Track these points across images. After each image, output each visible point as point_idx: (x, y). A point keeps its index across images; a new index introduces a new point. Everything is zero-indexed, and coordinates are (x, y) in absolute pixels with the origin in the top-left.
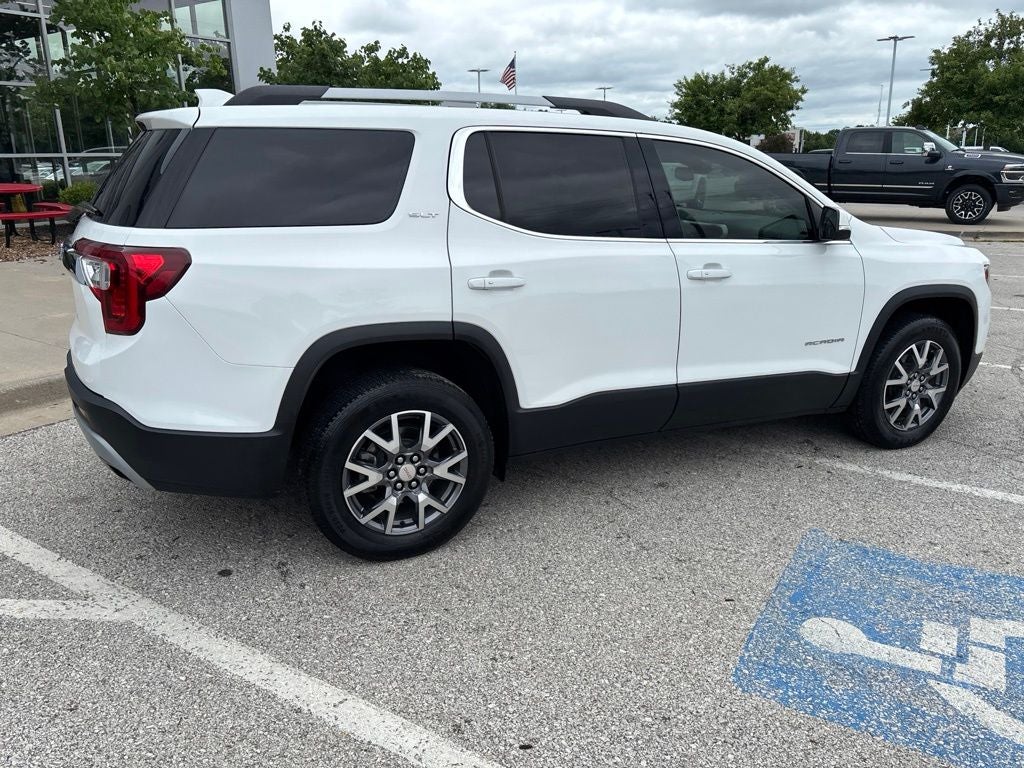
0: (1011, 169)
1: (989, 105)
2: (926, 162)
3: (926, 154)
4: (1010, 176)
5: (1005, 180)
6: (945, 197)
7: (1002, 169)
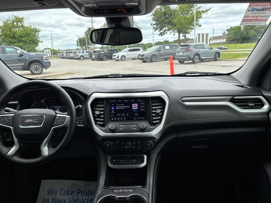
0: (46, 57)
1: (21, 41)
2: (19, 57)
3: (19, 54)
4: (46, 59)
5: (45, 61)
6: (29, 67)
7: (43, 57)
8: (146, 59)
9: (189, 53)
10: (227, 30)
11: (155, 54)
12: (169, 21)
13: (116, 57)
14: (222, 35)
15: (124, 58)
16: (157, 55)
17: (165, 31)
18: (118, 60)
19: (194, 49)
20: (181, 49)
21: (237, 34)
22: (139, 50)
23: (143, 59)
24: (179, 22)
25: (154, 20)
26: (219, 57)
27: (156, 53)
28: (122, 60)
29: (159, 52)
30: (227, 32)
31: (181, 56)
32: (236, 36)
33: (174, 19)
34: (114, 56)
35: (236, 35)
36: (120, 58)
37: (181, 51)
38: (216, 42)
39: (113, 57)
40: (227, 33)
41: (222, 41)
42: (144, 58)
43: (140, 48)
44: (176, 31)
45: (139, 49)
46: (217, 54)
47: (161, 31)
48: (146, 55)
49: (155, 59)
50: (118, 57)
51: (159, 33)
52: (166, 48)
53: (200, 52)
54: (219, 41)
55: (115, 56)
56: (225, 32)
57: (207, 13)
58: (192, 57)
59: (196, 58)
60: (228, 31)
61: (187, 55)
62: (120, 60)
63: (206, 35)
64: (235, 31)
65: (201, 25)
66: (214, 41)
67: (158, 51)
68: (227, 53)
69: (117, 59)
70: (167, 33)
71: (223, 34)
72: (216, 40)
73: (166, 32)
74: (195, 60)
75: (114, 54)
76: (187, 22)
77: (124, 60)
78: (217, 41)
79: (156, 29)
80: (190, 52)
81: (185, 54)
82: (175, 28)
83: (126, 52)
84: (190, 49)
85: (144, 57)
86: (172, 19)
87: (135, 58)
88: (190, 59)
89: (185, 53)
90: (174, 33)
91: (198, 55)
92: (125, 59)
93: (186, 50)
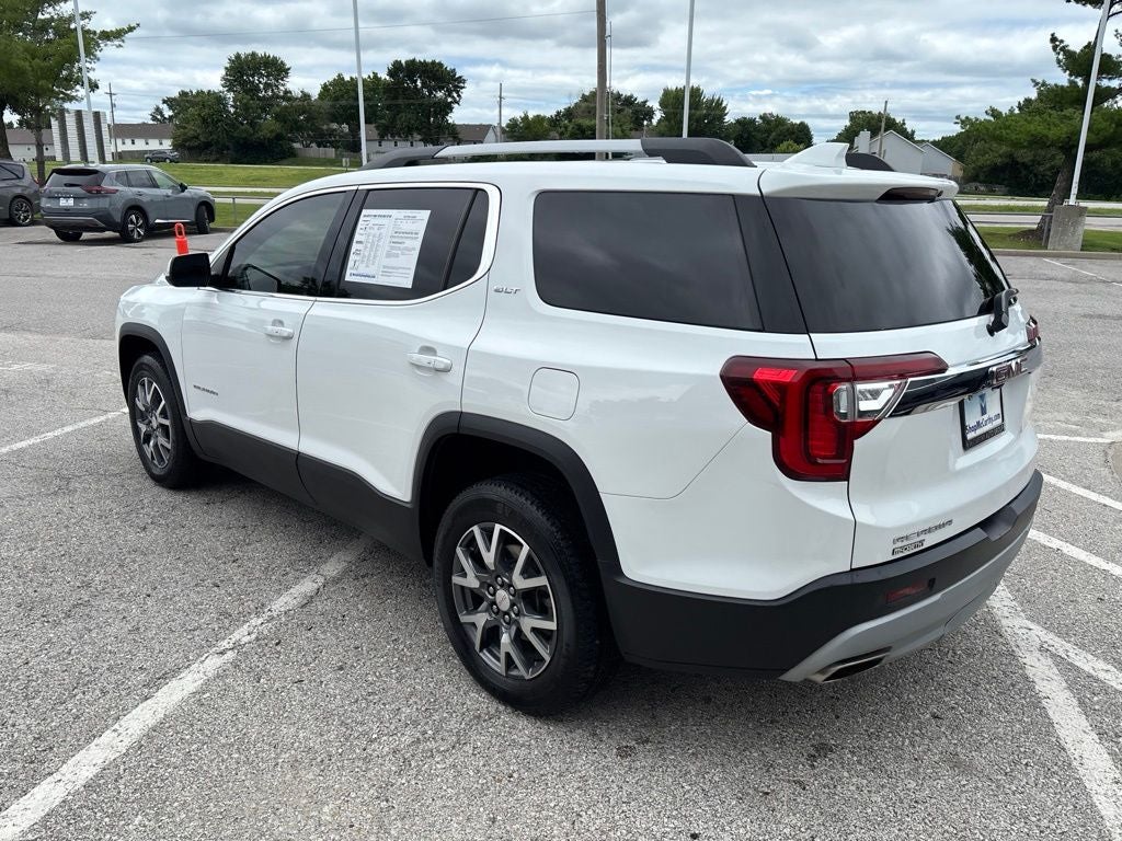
9: (103, 203)
19: (121, 188)
20: (66, 185)
26: (212, 219)
31: (67, 211)
37: (67, 193)
46: (204, 208)
53: (144, 199)
58: (118, 218)
59: (132, 223)
61: (98, 210)
68: (230, 201)
74: (132, 231)
80: (108, 199)
81: (85, 205)
84: (106, 185)
88: (111, 226)
89: (85, 200)
91: (136, 208)
93: (90, 192)
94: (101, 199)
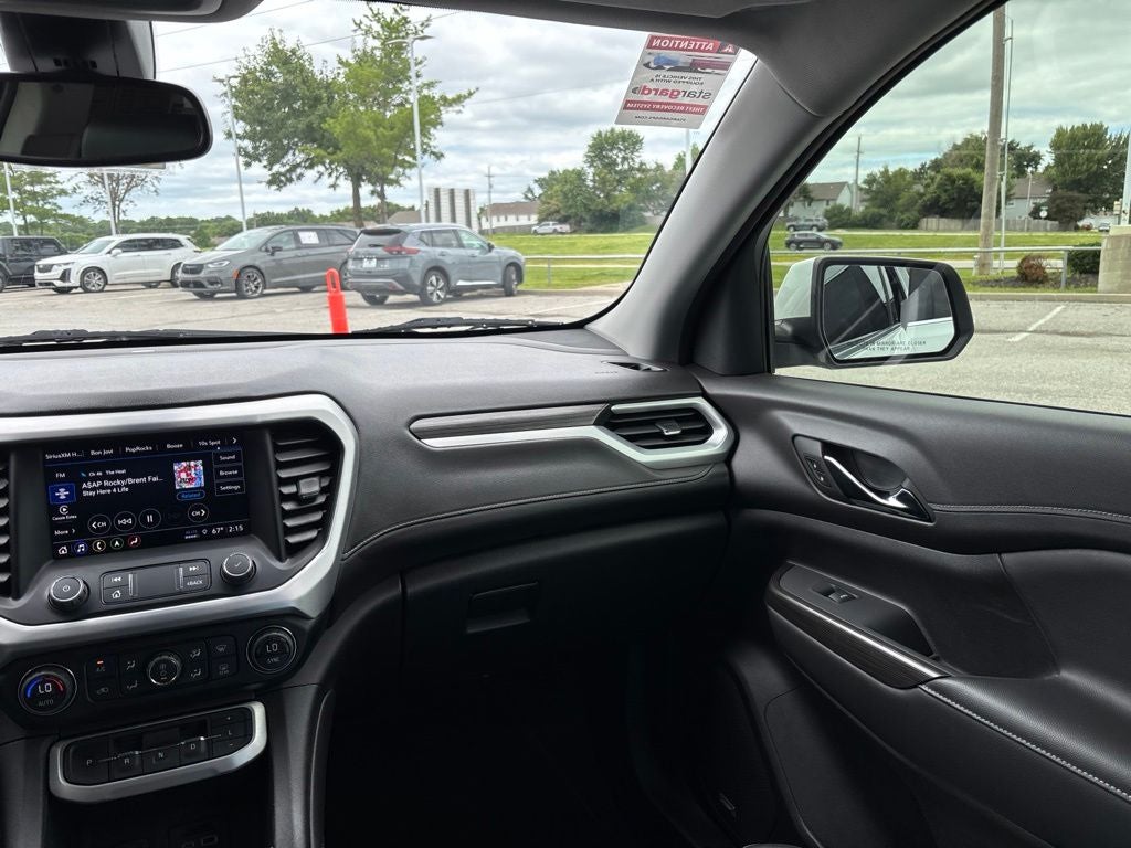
8: (212, 284)
9: (403, 264)
10: (541, 182)
11: (257, 263)
12: (309, 126)
13: (56, 273)
14: (523, 200)
15: (96, 280)
16: (262, 267)
17: (294, 167)
18: (62, 291)
19: (423, 248)
20: (370, 246)
21: (574, 197)
22: (176, 244)
23: (198, 284)
24: (351, 133)
25: (237, 117)
26: (520, 279)
27: (262, 260)
28: (87, 291)
29: (272, 254)
30: (538, 191)
31: (369, 274)
32: (571, 207)
33: (332, 121)
34: (40, 271)
35: (570, 203)
36: (74, 280)
37: (369, 254)
38: (503, 223)
39: (38, 276)
40: (541, 192)
41: (524, 221)
42: (206, 283)
43: (182, 238)
44: (341, 169)
45: (177, 240)
46: (512, 268)
47: (277, 168)
48: (210, 266)
49: (257, 287)
50: (65, 276)
51: (266, 174)
52: (304, 242)
53: (448, 260)
54: (512, 221)
55: (48, 269)
56: (530, 190)
57: (461, 108)
58: (417, 280)
59: (432, 285)
60: (541, 186)
61: (398, 271)
62: (80, 290)
63: (462, 194)
64: (568, 186)
65: (442, 155)
66: (494, 219)
67: (267, 250)
68: (546, 266)
69: (59, 284)
70: (300, 177)
71: (526, 197)
72: (502, 218)
73: (299, 171)
74: (432, 294)
75: (42, 262)
76: (384, 135)
77: (101, 291)
78: (506, 219)
79: (251, 158)
80: (408, 260)
81: (387, 266)
82: (335, 156)
83: (109, 252)
84: (407, 245)
85: (202, 274)
86: (322, 118)
87: (159, 282)
88: (409, 289)
89: (387, 261)
90: (332, 180)
91: (438, 269)
92: (106, 283)
93: (391, 252)
94: (401, 260)
